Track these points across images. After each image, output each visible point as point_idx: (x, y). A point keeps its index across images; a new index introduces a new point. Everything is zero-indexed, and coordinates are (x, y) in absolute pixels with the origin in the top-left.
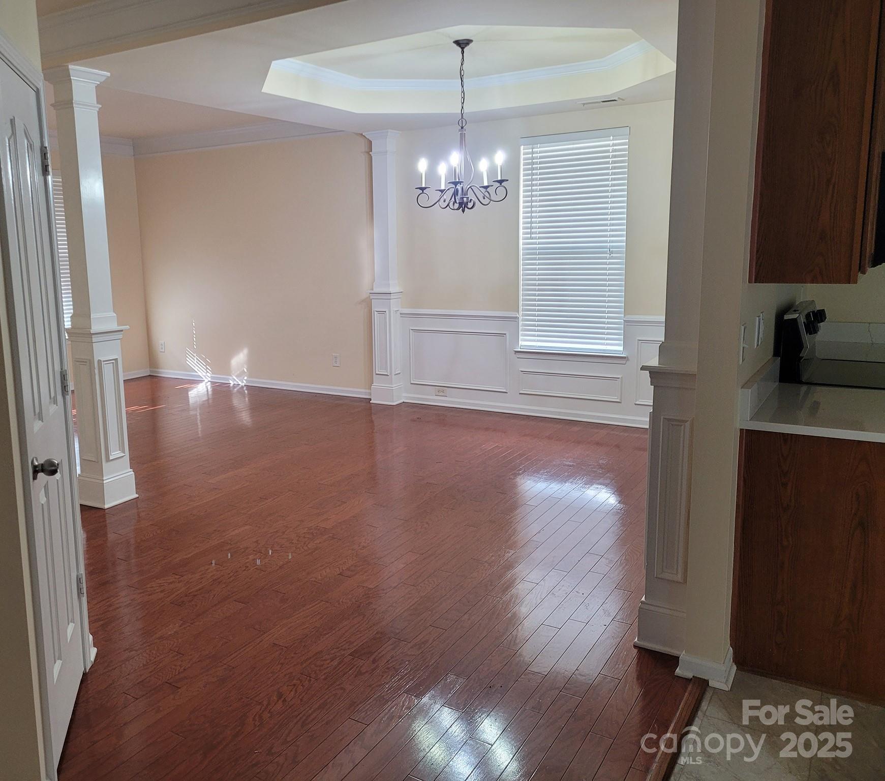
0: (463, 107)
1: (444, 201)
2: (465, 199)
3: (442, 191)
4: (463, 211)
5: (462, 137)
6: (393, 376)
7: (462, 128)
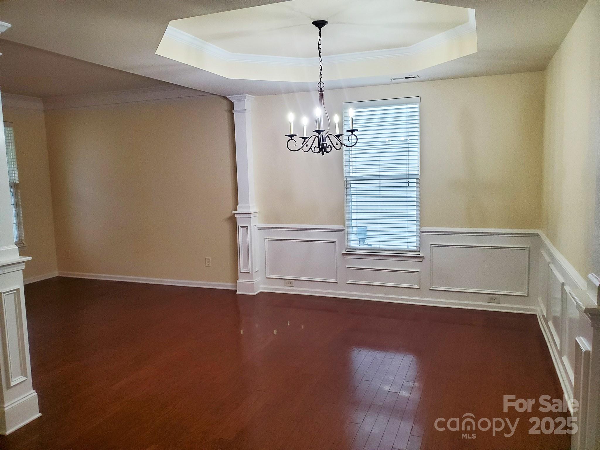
0: (321, 73)
1: (307, 146)
2: (325, 145)
3: (305, 138)
4: (323, 154)
5: (321, 96)
6: (254, 273)
7: (321, 89)
